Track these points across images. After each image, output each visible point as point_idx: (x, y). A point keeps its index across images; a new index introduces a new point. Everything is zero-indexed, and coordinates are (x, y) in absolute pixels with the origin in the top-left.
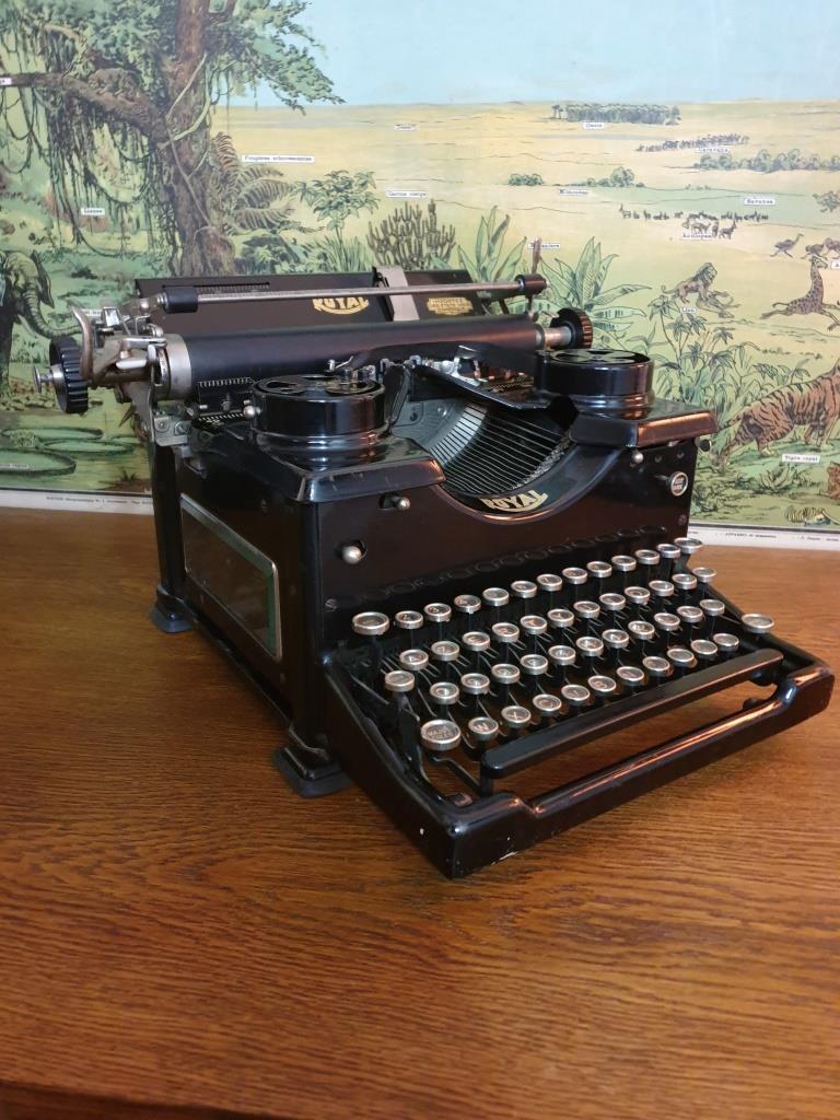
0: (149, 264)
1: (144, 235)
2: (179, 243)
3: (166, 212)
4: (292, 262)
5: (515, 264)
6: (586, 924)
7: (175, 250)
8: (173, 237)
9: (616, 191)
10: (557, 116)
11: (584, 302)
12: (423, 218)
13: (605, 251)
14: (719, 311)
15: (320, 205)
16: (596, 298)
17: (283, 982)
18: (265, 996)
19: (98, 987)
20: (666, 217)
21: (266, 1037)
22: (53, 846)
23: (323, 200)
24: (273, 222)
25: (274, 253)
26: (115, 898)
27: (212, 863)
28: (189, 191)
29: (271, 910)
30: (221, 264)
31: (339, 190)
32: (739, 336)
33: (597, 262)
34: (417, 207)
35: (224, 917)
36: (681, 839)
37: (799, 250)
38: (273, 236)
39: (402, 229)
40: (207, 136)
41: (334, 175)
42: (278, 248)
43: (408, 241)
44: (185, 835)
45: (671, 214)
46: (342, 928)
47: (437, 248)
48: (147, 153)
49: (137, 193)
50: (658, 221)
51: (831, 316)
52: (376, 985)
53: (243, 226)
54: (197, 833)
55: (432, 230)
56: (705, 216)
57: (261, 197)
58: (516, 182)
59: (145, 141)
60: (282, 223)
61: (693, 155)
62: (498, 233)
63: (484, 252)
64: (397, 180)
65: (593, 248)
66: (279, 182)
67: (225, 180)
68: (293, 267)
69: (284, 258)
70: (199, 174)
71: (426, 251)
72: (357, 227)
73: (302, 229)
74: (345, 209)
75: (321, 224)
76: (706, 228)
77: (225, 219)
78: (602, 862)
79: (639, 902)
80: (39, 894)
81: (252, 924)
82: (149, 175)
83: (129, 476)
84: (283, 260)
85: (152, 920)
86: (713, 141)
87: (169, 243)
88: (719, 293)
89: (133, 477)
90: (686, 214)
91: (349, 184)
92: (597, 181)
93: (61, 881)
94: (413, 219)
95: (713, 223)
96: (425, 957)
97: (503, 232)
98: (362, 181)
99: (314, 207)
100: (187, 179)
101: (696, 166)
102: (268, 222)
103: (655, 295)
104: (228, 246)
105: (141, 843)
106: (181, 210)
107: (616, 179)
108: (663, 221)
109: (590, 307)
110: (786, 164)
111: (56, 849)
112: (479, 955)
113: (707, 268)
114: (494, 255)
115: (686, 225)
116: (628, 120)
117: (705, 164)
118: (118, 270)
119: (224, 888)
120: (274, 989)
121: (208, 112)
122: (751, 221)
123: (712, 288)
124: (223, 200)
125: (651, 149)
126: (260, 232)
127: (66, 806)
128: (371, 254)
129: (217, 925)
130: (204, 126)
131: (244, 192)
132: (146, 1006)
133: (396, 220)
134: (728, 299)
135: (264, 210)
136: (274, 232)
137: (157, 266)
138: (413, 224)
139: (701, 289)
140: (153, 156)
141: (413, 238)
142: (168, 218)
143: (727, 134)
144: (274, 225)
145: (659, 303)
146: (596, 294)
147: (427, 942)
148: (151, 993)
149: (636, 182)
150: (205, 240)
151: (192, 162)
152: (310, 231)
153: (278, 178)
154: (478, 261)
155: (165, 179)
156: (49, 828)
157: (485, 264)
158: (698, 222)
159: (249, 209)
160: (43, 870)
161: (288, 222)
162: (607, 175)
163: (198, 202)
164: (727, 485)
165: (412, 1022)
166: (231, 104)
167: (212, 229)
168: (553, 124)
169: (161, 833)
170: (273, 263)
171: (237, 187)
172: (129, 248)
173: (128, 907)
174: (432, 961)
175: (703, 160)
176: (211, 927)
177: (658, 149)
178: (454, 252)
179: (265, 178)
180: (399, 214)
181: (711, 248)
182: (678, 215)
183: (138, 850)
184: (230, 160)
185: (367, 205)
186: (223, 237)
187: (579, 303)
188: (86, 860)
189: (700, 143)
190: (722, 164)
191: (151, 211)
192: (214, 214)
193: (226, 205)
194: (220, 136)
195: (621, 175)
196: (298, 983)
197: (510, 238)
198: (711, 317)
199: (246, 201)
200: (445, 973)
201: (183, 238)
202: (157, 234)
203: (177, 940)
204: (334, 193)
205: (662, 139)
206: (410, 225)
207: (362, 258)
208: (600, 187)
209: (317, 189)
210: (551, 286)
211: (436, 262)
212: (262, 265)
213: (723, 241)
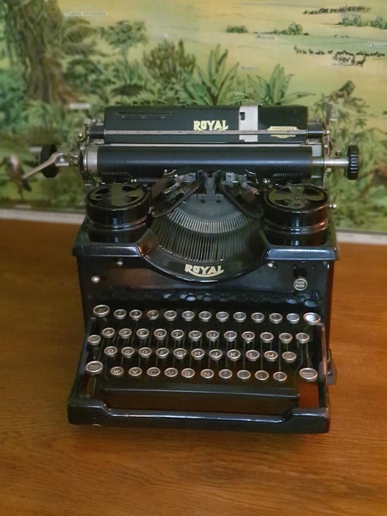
1: (7, 59)
2: (28, 64)
4: (98, 74)
5: (233, 78)
6: (213, 470)
7: (27, 68)
8: (25, 61)
9: (292, 37)
12: (176, 49)
13: (287, 72)
14: (357, 109)
15: (113, 41)
16: (283, 99)
17: (83, 490)
20: (323, 53)
23: (114, 38)
24: (85, 51)
25: (87, 69)
26: (14, 454)
27: (55, 439)
28: (33, 34)
30: (55, 76)
31: (124, 32)
32: (370, 124)
33: (282, 78)
34: (172, 43)
38: (85, 59)
39: (164, 55)
41: (121, 23)
42: (89, 66)
43: (168, 63)
44: (43, 426)
45: (326, 51)
47: (185, 67)
48: (7, 13)
49: (2, 35)
50: (318, 55)
53: (67, 53)
54: (48, 426)
55: (182, 57)
56: (347, 53)
57: (77, 36)
58: (231, 30)
59: (6, 6)
60: (91, 51)
61: (337, 17)
62: (221, 60)
63: (213, 70)
64: (159, 27)
65: (279, 70)
66: (87, 28)
67: (55, 26)
68: (98, 77)
69: (93, 71)
70: (39, 23)
71: (178, 68)
72: (136, 54)
73: (103, 55)
74: (129, 43)
75: (114, 52)
76: (347, 60)
77: (56, 49)
79: (239, 462)
81: (71, 466)
82: (8, 25)
84: (92, 73)
85: (30, 464)
86: (349, 9)
87: (23, 64)
88: (356, 99)
90: (335, 52)
91: (130, 29)
92: (280, 31)
94: (170, 50)
95: (351, 57)
96: (142, 482)
97: (224, 59)
98: (138, 27)
99: (109, 42)
100: (32, 26)
101: (340, 24)
102: (82, 51)
103: (318, 99)
104: (58, 65)
105: (24, 430)
106: (29, 44)
107: (292, 30)
108: (321, 55)
113: (349, 84)
114: (220, 72)
115: (335, 58)
117: (344, 23)
120: (79, 493)
122: (375, 57)
123: (353, 95)
124: (54, 38)
125: (312, 13)
126: (78, 57)
128: (145, 69)
129: (56, 467)
131: (66, 33)
132: (29, 497)
133: (160, 50)
134: (363, 102)
135: (80, 44)
136: (86, 57)
137: (16, 77)
138: (170, 53)
139: (346, 96)
140: (11, 14)
141: (170, 61)
142: (21, 49)
143: (357, 5)
144: (85, 53)
145: (321, 103)
146: (282, 97)
147: (143, 476)
149: (304, 32)
150: (44, 62)
151: (34, 17)
152: (108, 56)
153: (86, 25)
154: (210, 75)
155: (19, 27)
157: (214, 78)
158: (342, 56)
159: (70, 43)
161: (94, 51)
162: (286, 28)
163: (39, 40)
164: (369, 209)
167: (48, 55)
169: (32, 425)
170: (86, 76)
171: (62, 30)
175: (344, 20)
177: (316, 13)
178: (195, 70)
179: (79, 25)
180: (161, 47)
181: (350, 72)
182: (330, 52)
183: (23, 433)
184: (58, 14)
185: (141, 41)
186: (55, 60)
187: (272, 102)
189: (342, 10)
190: (356, 23)
191: (11, 46)
192: (49, 47)
193: (56, 41)
195: (294, 28)
196: (89, 490)
197: (229, 62)
198: (352, 112)
199: (68, 38)
201: (31, 61)
202: (15, 59)
204: (121, 34)
205: (316, 7)
206: (168, 53)
207: (140, 71)
208: (282, 35)
209: (111, 31)
210: (255, 92)
211: (185, 75)
212: (79, 76)
213: (358, 68)
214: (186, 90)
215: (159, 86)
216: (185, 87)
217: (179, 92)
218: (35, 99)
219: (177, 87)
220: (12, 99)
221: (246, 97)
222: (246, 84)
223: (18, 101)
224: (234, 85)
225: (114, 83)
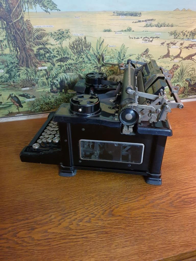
0: (11, 57)
1: (8, 49)
2: (19, 51)
3: (14, 42)
4: (50, 53)
5: (106, 51)
6: (185, 201)
7: (18, 53)
8: (17, 49)
9: (128, 33)
10: (114, 15)
11: (122, 59)
12: (83, 41)
13: (126, 47)
14: (150, 58)
15: (56, 38)
16: (124, 58)
17: (146, 232)
18: (145, 236)
19: (114, 246)
20: (139, 38)
21: (152, 244)
22: (77, 218)
23: (56, 37)
24: (44, 43)
25: (45, 51)
26: (100, 226)
27: (112, 211)
28: (20, 36)
29: (132, 218)
30: (31, 55)
31: (61, 34)
33: (124, 49)
34: (81, 38)
35: (125, 222)
36: (187, 178)
37: (165, 44)
38: (44, 47)
39: (78, 43)
40: (23, 20)
41: (59, 30)
42: (46, 50)
43: (80, 47)
44: (101, 206)
45: (140, 37)
46: (147, 216)
47: (87, 48)
48: (6, 26)
49: (5, 37)
50: (137, 39)
51: (171, 58)
52: (162, 226)
53: (36, 45)
54: (104, 205)
55: (85, 43)
56: (147, 38)
57: (40, 37)
58: (105, 31)
59: (5, 23)
60: (46, 43)
61: (144, 24)
62: (101, 43)
63: (98, 48)
64: (76, 31)
65: (123, 46)
66: (45, 33)
67: (30, 33)
68: (50, 55)
69: (47, 52)
70: (22, 31)
71: (84, 49)
72: (66, 43)
73: (51, 45)
74: (63, 39)
75: (56, 43)
76: (147, 40)
77: (31, 43)
78: (178, 187)
79: (190, 194)
80: (84, 230)
81: (131, 222)
82: (7, 32)
83: (11, 112)
84: (47, 53)
85: (112, 228)
86: (148, 20)
87: (16, 51)
88: (149, 55)
89: (12, 112)
90: (143, 37)
91: (63, 33)
92: (124, 30)
93: (86, 226)
94: (80, 41)
95: (148, 39)
96: (165, 217)
97: (102, 43)
98: (67, 32)
99: (54, 39)
100: (19, 33)
101: (145, 26)
102: (43, 43)
103: (136, 56)
104: (33, 50)
105: (95, 211)
106: (18, 41)
107: (128, 30)
108: (138, 39)
109: (123, 60)
110: (163, 25)
111: (78, 219)
112: (173, 214)
113: (147, 49)
114: (101, 49)
115: (143, 40)
116: (130, 16)
117: (146, 26)
118: (2, 59)
119: (119, 216)
120: (145, 234)
121: (23, 14)
122: (156, 38)
123: (148, 54)
124: (30, 38)
125: (135, 22)
126: (41, 46)
127: (71, 208)
128: (70, 50)
129: (125, 224)
130: (22, 18)
131: (35, 36)
132: (126, 246)
133: (76, 41)
134: (151, 56)
135: (41, 40)
136: (44, 46)
137: (13, 57)
138: (80, 42)
140: (8, 27)
141: (81, 46)
142: (15, 44)
143: (151, 19)
144: (44, 44)
145: (137, 58)
146: (124, 57)
147: (163, 214)
148: (125, 243)
149: (132, 30)
150: (26, 49)
151: (20, 28)
152: (54, 45)
153: (44, 32)
154: (97, 50)
155: (12, 33)
156: (72, 214)
157: (99, 51)
159: (37, 40)
160: (80, 225)
161: (48, 43)
162: (126, 29)
163: (23, 39)
165: (173, 231)
166: (29, 11)
167: (27, 46)
168: (113, 17)
169: (96, 207)
170: (45, 54)
171: (33, 34)
172: (4, 53)
173: (104, 227)
174: (167, 218)
175: (146, 25)
176: (124, 225)
177: (137, 22)
178: (91, 49)
179: (41, 32)
180: (77, 40)
181: (148, 45)
183: (95, 213)
184: (30, 27)
185: (68, 38)
186: (31, 48)
187: (121, 59)
188: (87, 219)
189: (146, 21)
190: (150, 26)
191: (9, 43)
192: (28, 42)
193: (31, 40)
194: (27, 20)
195: (129, 29)
196: (149, 231)
197: (104, 44)
198: (148, 60)
199: (36, 38)
200: (171, 219)
201: (19, 49)
202: (12, 49)
203: (120, 230)
205: (137, 20)
206: (80, 43)
207: (68, 51)
208: (124, 32)
209: (55, 34)
210: (114, 55)
211: (87, 51)
212: (42, 55)
213: (151, 43)
214: (87, 57)
215: (76, 57)
216: (87, 56)
217: (84, 59)
218: (22, 67)
219: (84, 57)
220: (12, 67)
221: (111, 58)
222: (111, 53)
223: (14, 68)
224: (107, 53)
225: (57, 57)
